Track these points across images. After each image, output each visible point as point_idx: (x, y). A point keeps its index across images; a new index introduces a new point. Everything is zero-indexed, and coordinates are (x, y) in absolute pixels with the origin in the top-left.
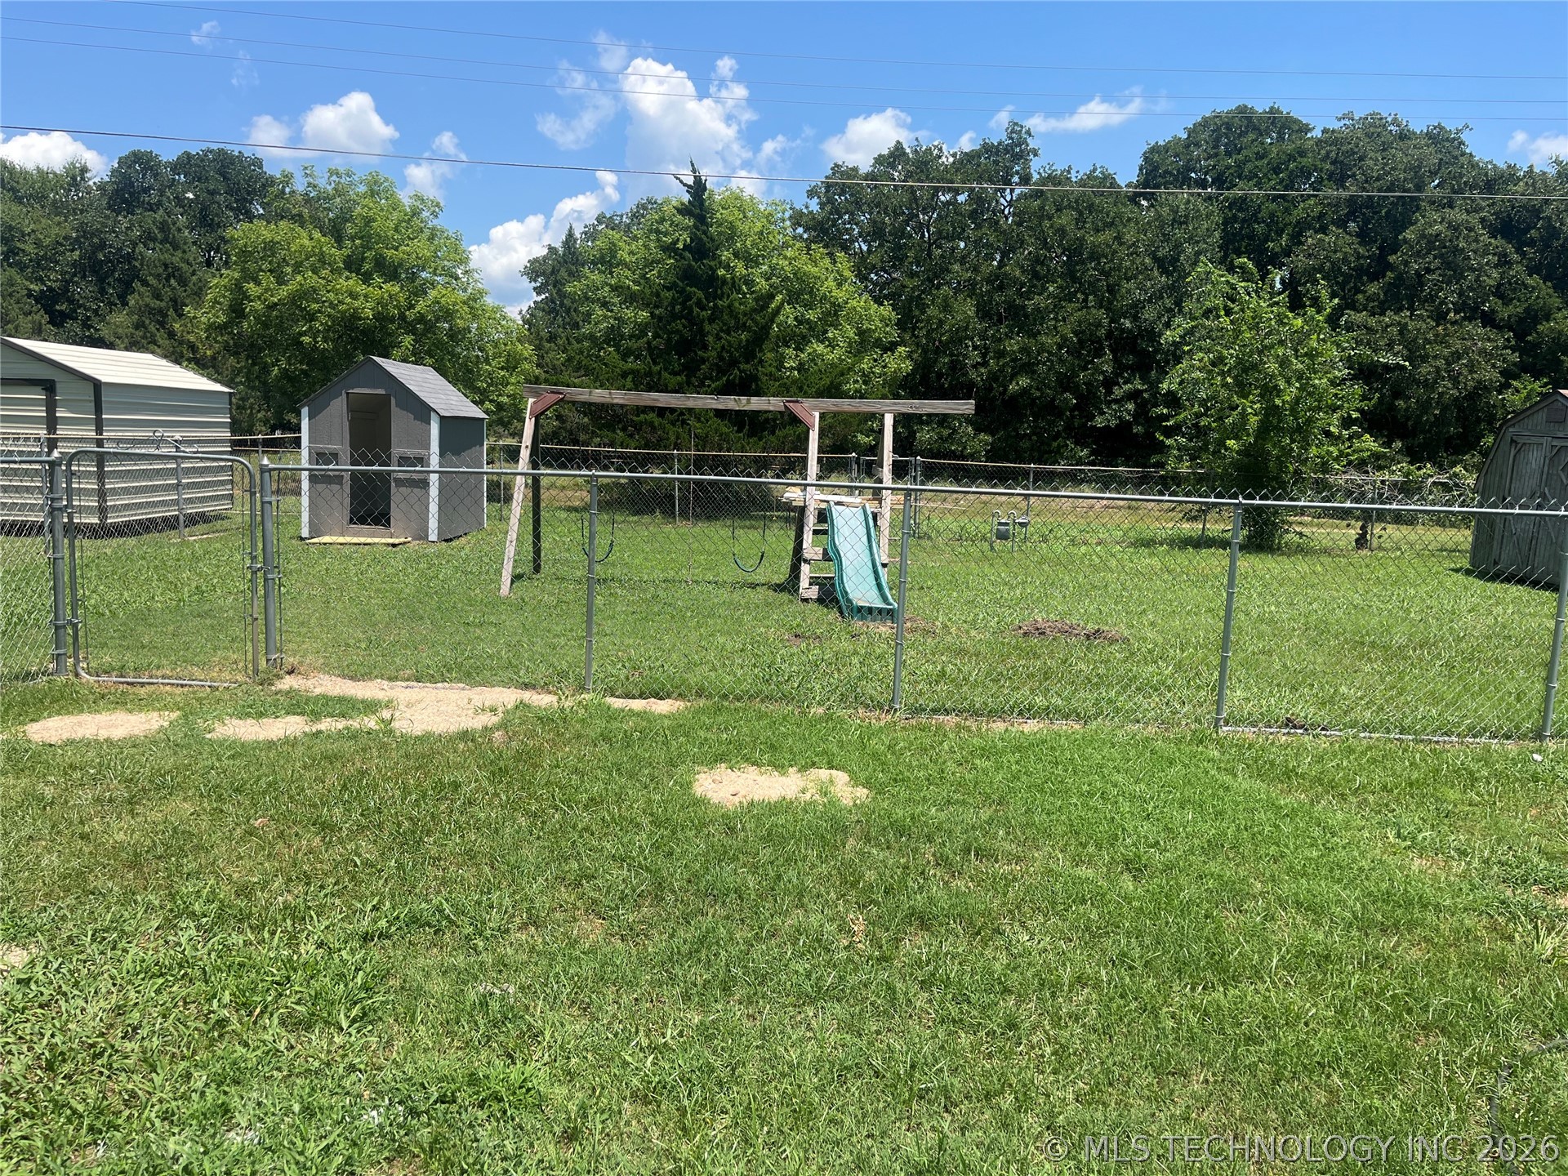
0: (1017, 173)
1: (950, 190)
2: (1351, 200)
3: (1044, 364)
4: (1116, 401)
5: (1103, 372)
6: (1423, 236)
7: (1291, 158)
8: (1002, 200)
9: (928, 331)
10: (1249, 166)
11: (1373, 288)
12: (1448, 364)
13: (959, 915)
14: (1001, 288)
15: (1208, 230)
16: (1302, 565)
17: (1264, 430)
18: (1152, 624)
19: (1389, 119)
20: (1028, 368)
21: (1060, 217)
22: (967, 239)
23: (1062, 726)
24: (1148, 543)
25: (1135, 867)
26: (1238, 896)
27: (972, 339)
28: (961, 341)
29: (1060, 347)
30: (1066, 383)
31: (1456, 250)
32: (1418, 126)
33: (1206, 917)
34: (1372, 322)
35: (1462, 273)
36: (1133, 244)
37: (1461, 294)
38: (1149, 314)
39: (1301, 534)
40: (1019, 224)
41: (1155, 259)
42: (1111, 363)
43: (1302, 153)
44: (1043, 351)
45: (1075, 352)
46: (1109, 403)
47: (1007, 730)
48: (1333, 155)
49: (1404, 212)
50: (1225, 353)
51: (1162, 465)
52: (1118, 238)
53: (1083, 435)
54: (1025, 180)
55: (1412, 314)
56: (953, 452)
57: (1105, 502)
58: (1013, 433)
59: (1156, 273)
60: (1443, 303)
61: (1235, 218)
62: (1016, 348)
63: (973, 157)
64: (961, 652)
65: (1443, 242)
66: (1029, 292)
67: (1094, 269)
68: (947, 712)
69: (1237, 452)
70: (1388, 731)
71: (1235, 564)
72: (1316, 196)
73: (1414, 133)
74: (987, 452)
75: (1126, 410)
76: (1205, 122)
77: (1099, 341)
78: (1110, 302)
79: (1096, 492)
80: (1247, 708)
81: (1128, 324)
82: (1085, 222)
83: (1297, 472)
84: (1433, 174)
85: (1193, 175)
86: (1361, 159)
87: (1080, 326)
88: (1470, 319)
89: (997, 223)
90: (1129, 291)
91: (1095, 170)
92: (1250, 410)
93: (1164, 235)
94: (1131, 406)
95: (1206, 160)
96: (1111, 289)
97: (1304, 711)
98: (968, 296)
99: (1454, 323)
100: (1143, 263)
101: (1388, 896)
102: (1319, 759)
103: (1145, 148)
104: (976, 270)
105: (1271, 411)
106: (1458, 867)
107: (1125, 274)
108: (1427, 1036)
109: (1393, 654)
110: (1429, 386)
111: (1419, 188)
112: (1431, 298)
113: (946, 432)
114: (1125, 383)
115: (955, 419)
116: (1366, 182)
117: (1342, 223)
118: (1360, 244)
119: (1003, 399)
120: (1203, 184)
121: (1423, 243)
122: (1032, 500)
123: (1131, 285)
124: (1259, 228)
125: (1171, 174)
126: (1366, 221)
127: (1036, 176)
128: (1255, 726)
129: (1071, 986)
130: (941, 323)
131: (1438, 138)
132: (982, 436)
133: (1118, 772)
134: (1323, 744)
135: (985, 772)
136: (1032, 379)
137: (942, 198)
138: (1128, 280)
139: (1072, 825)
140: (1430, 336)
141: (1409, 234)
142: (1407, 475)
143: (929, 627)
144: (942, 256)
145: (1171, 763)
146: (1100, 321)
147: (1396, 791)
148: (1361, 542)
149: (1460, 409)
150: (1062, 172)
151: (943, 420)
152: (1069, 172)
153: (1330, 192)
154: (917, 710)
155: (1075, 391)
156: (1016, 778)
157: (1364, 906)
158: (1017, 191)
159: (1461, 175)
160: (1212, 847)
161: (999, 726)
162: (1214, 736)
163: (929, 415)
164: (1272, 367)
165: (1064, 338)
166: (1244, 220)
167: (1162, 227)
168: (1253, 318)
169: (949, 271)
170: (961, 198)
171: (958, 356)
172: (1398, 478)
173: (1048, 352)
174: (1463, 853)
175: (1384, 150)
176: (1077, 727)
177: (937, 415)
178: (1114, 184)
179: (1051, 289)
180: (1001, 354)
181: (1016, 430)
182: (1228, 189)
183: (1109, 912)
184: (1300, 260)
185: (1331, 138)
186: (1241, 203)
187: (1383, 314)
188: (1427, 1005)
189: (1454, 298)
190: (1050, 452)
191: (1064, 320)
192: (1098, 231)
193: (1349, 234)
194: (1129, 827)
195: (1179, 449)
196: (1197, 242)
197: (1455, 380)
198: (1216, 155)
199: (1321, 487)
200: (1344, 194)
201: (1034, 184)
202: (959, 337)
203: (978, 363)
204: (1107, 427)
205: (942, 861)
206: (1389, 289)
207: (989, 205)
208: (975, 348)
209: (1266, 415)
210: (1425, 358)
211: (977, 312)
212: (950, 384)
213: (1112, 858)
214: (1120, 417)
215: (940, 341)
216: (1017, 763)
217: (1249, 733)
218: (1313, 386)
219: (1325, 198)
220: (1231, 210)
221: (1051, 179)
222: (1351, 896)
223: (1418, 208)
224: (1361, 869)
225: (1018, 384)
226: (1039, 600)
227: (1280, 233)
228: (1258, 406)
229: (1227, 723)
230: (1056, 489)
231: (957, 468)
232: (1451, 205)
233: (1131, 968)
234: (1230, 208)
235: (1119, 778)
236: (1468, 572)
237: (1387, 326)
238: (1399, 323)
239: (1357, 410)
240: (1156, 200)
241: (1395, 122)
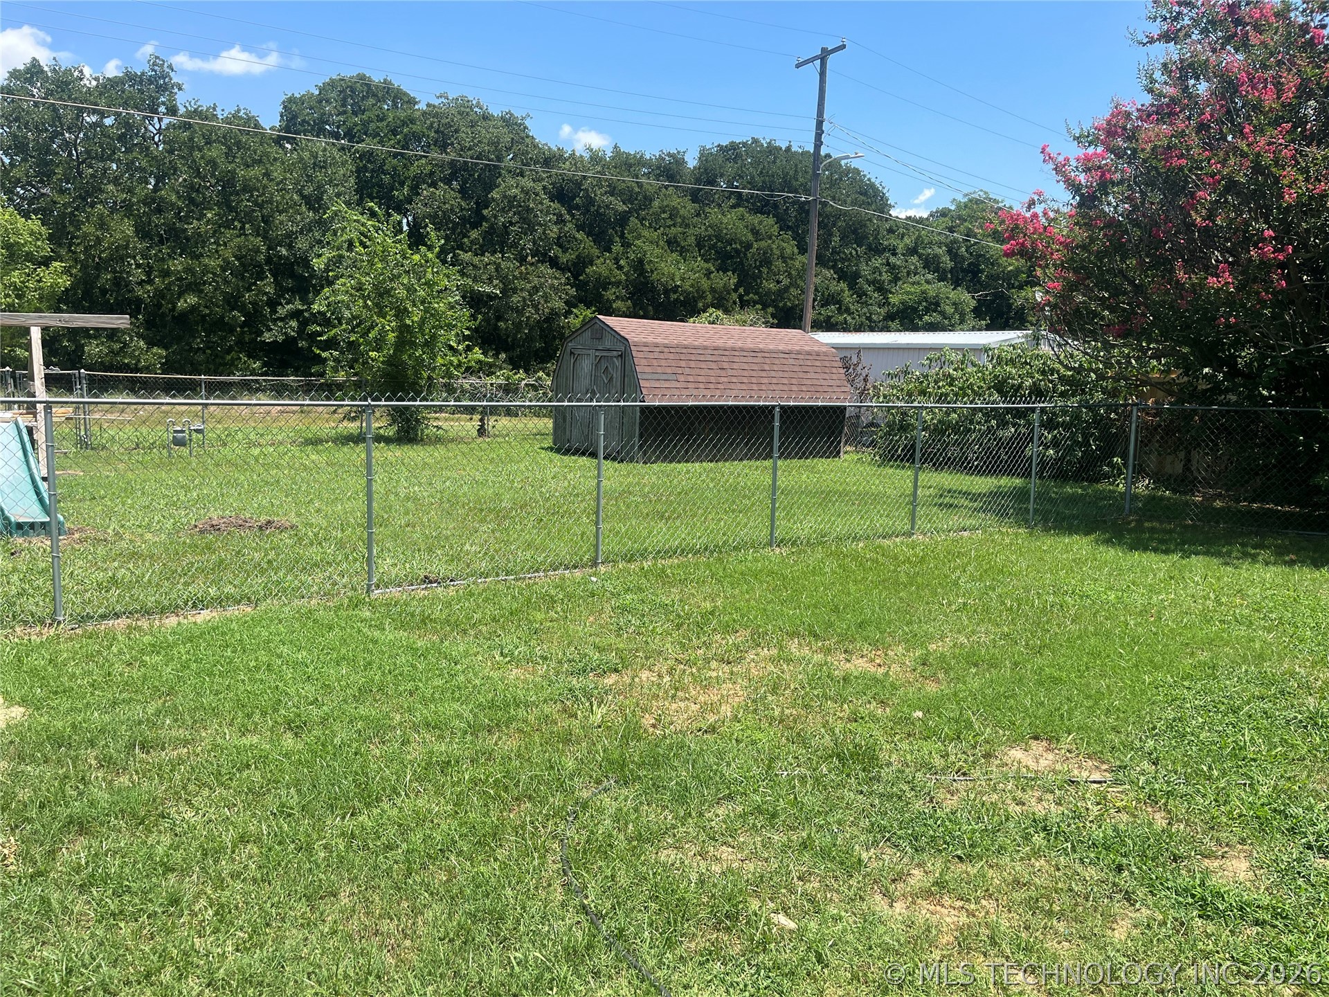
0: (163, 103)
1: (94, 112)
2: (452, 163)
3: (210, 285)
4: (281, 319)
5: (266, 293)
6: (505, 197)
7: (404, 123)
8: (151, 128)
9: (86, 248)
10: (372, 126)
11: (474, 234)
12: (531, 295)
13: (122, 811)
14: (159, 210)
15: (344, 175)
16: (439, 452)
17: (401, 344)
18: (318, 511)
19: (474, 102)
20: (195, 287)
21: (209, 150)
22: (118, 161)
23: (233, 611)
24: (315, 442)
25: (296, 727)
26: (379, 729)
27: (134, 258)
28: (122, 259)
29: (224, 270)
30: (233, 302)
31: (529, 210)
32: (495, 111)
33: (356, 754)
34: (476, 260)
35: (534, 227)
36: (282, 182)
37: (534, 244)
38: (302, 244)
39: (438, 428)
40: (171, 152)
41: (303, 197)
42: (273, 285)
43: (412, 121)
44: (208, 272)
45: (237, 274)
46: (275, 321)
47: (179, 624)
48: (435, 125)
49: (490, 177)
50: (363, 280)
51: (322, 375)
52: (267, 174)
53: (255, 349)
54: (172, 111)
55: (503, 256)
56: (127, 365)
57: (279, 408)
58: (187, 348)
59: (304, 208)
60: (523, 249)
61: (365, 168)
62: (180, 268)
63: (117, 84)
64: (134, 555)
65: (519, 202)
66: (187, 216)
67: (248, 201)
68: (117, 616)
69: (383, 363)
70: (497, 575)
71: (370, 455)
72: (426, 157)
73: (493, 116)
74: (163, 364)
75: (290, 327)
76: (332, 84)
77: (260, 266)
78: (266, 232)
79: (271, 399)
80: (394, 572)
81: (284, 252)
82: (234, 157)
83: (430, 378)
84: (509, 149)
85: (327, 127)
86: (457, 131)
87: (240, 251)
88: (543, 262)
89: (147, 148)
90: (281, 223)
91: (239, 111)
92: (388, 328)
93: (307, 175)
94: (294, 324)
95: (337, 116)
96: (266, 220)
97: (438, 567)
98: (125, 215)
99: (532, 264)
100: (291, 199)
101: (492, 705)
102: (448, 604)
103: (284, 98)
104: (130, 191)
105: (403, 330)
106: (541, 670)
107: (277, 207)
108: (519, 806)
109: (501, 516)
110: (520, 312)
111: (499, 159)
112: (515, 245)
113: (117, 346)
114: (287, 303)
115: (124, 333)
116: (462, 150)
117: (448, 181)
118: (461, 198)
119: (173, 316)
120: (337, 136)
121: (506, 201)
122: (212, 408)
123: (283, 217)
124: (386, 179)
125: (309, 124)
126: (465, 182)
127: (182, 110)
128: (400, 586)
129: (235, 846)
130: (99, 241)
131: (508, 121)
132: (155, 350)
133: (284, 644)
134: (452, 592)
135: (155, 668)
136: (200, 297)
137: (88, 119)
138: (281, 212)
139: (239, 700)
140: (516, 273)
141: (495, 194)
142: (508, 379)
143: (100, 536)
144: (92, 176)
145: (330, 628)
146: (259, 247)
147: (502, 620)
148: (482, 431)
149: (542, 330)
150: (208, 109)
151: (112, 334)
152: (214, 109)
153: (435, 155)
154: (84, 619)
155: (242, 310)
156: (185, 666)
157: (475, 716)
158: (166, 121)
159: (527, 153)
160: (363, 693)
161: (172, 621)
162: (367, 600)
163: (96, 329)
164: (401, 292)
165: (225, 260)
166: (373, 171)
167: (305, 169)
168: (383, 252)
169: (102, 191)
170: (108, 121)
171: (121, 272)
172: (501, 381)
173: (212, 273)
174: (545, 658)
175: (472, 126)
176: (249, 609)
177: (105, 329)
178: (257, 126)
179: (209, 215)
180: (166, 274)
181: (189, 344)
182: (358, 143)
183: (271, 771)
184: (419, 208)
185: (432, 112)
186: (368, 156)
187: (483, 255)
188: (519, 781)
189: (530, 246)
190: (226, 364)
191: (225, 244)
192: (248, 166)
193: (452, 189)
194: (292, 691)
195: (334, 361)
196: (338, 185)
197: (536, 307)
198: (345, 112)
199: (450, 389)
200: (447, 158)
201: (181, 116)
202: (120, 254)
203: (143, 281)
204: (275, 342)
205: (106, 762)
206: (486, 235)
207: (139, 131)
208: (139, 266)
209: (401, 333)
210: (515, 290)
211: (137, 232)
212: (116, 299)
213: (276, 722)
214: (285, 333)
215: (100, 258)
216: (188, 652)
217: (394, 592)
218: (434, 309)
219: (433, 159)
220: (361, 161)
221: (196, 113)
222: (466, 711)
223: (500, 175)
224: (474, 687)
225: (186, 301)
226: (215, 499)
227: (402, 184)
228: (394, 324)
229: (378, 587)
230: (234, 398)
231: (133, 381)
232: (522, 174)
233: (289, 815)
234: (361, 158)
235: (285, 650)
236: (551, 449)
237: (487, 265)
238: (495, 262)
239: (467, 329)
240: (297, 144)
241: (478, 105)
